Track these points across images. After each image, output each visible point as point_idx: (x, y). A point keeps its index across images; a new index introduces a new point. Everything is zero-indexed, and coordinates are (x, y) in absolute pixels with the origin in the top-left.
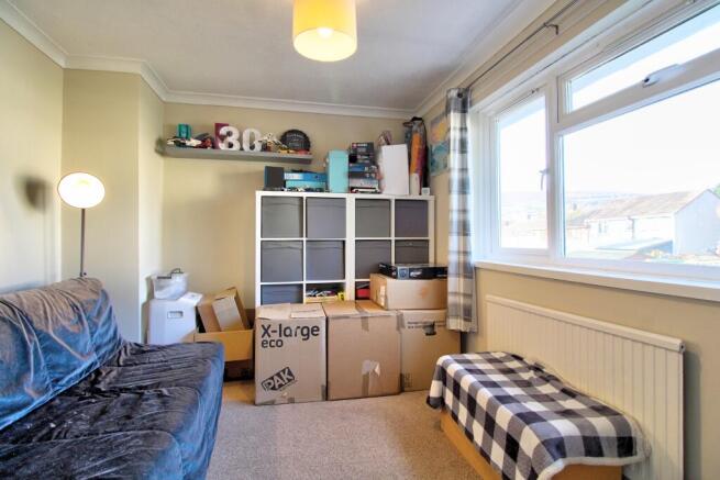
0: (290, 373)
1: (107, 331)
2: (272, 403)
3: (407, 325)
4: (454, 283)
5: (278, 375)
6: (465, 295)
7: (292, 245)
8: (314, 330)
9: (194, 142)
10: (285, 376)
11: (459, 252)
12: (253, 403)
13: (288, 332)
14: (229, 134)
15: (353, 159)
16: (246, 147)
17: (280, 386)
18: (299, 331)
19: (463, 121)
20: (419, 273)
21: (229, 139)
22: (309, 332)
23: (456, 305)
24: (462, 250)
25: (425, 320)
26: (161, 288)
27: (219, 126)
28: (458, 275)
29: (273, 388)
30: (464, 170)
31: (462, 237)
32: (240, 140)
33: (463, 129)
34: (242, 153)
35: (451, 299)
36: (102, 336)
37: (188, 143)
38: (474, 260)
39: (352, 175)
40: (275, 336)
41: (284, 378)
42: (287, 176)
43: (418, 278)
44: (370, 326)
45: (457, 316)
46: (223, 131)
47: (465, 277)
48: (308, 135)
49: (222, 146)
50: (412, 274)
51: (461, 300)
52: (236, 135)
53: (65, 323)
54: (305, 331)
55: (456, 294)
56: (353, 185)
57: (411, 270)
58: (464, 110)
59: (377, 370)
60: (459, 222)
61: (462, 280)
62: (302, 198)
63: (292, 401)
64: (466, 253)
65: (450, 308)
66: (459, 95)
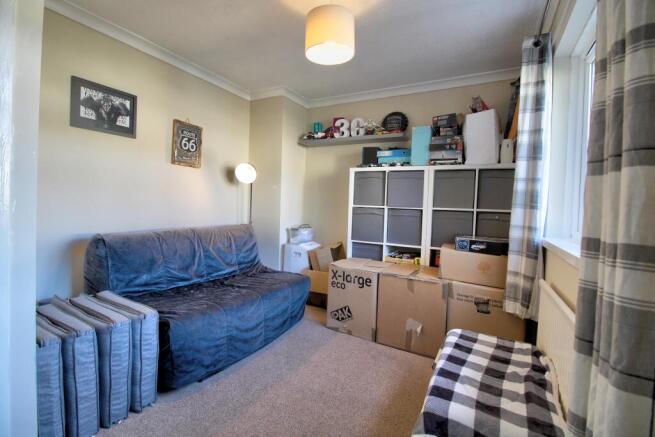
0: (349, 311)
1: (249, 255)
2: (336, 330)
3: (456, 297)
4: (516, 262)
5: (341, 309)
6: (526, 277)
7: (375, 212)
8: (368, 282)
9: (320, 135)
10: (346, 312)
11: (524, 227)
12: (325, 325)
13: (349, 279)
14: (342, 125)
15: (436, 132)
16: (354, 134)
17: (343, 319)
18: (356, 280)
19: (540, 73)
20: (482, 247)
21: (342, 129)
22: (364, 282)
23: (515, 287)
24: (527, 225)
25: (478, 296)
26: (294, 236)
27: (336, 120)
28: (519, 253)
29: (338, 319)
30: (537, 131)
31: (528, 210)
32: (349, 129)
33: (540, 83)
34: (351, 139)
35: (510, 279)
36: (244, 258)
37: (316, 136)
38: (539, 238)
39: (433, 148)
40: (340, 280)
41: (344, 313)
42: (379, 154)
43: (481, 251)
44: (416, 288)
45: (515, 299)
46: (338, 123)
47: (528, 256)
48: (407, 116)
49: (337, 135)
50: (473, 246)
51: (521, 282)
52: (346, 125)
53: (220, 246)
54: (361, 281)
55: (516, 274)
56: (433, 158)
57: (472, 243)
58: (542, 60)
59: (419, 330)
60: (526, 192)
61: (524, 259)
62: (384, 172)
63: (349, 333)
64: (531, 229)
65: (507, 289)
66: (536, 44)
